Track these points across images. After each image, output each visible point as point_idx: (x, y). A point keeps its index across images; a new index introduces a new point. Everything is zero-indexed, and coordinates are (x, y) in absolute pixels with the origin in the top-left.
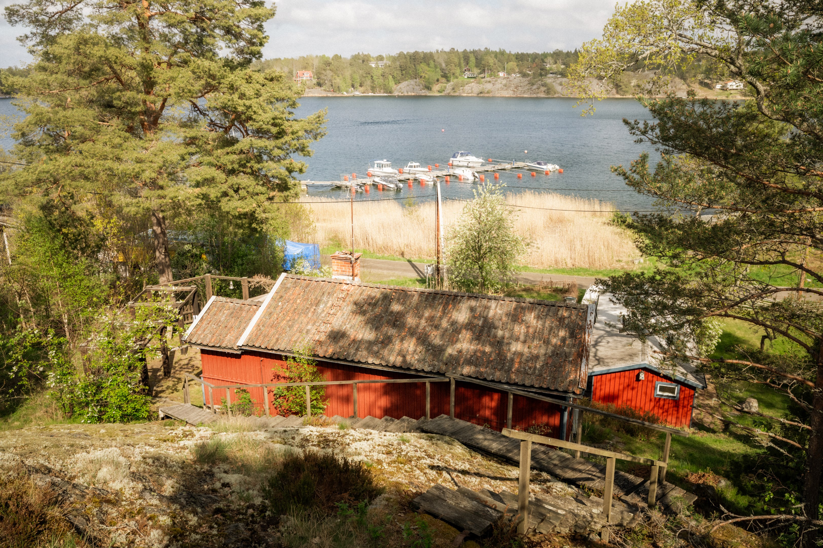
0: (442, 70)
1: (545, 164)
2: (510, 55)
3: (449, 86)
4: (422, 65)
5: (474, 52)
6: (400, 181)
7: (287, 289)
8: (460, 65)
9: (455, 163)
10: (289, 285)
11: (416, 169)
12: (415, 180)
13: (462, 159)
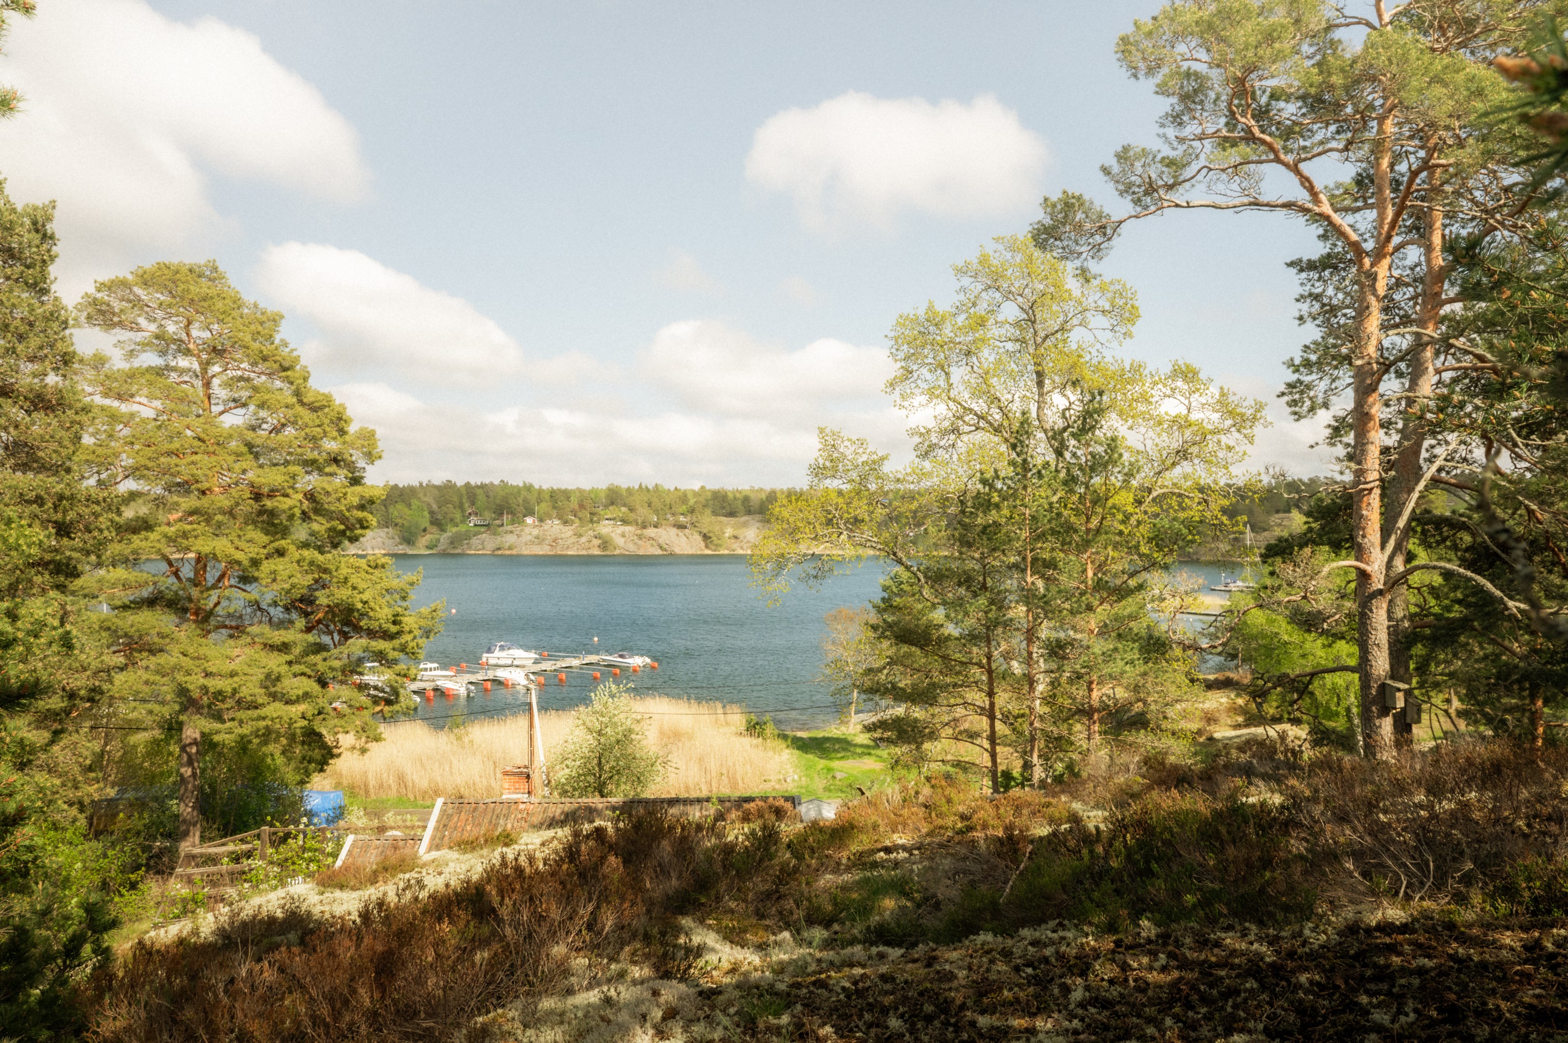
0: (432, 513)
1: (631, 656)
2: (540, 491)
3: (444, 538)
4: (399, 506)
5: (483, 486)
6: (415, 692)
7: (449, 817)
8: (461, 507)
9: (492, 661)
10: (450, 812)
11: (433, 673)
12: (436, 690)
13: (503, 654)
